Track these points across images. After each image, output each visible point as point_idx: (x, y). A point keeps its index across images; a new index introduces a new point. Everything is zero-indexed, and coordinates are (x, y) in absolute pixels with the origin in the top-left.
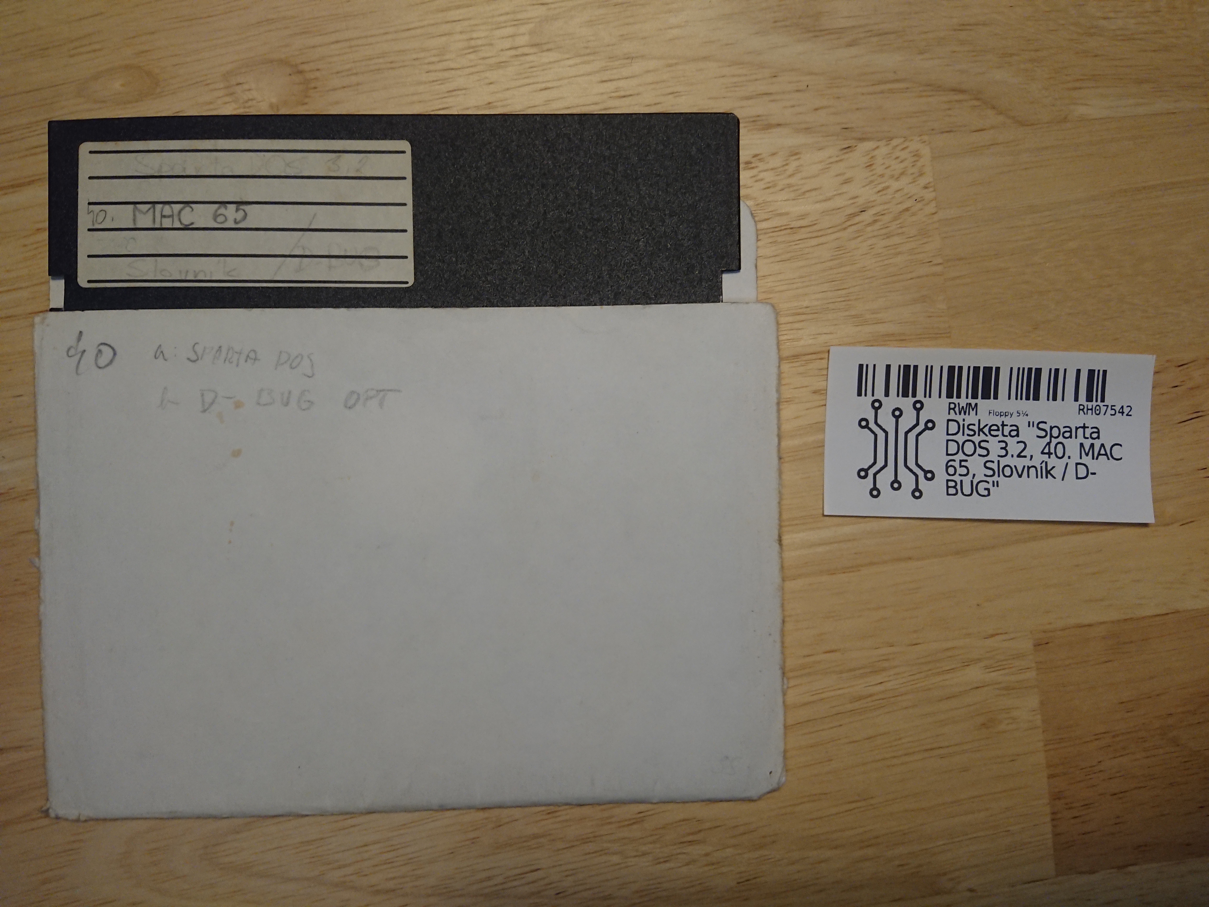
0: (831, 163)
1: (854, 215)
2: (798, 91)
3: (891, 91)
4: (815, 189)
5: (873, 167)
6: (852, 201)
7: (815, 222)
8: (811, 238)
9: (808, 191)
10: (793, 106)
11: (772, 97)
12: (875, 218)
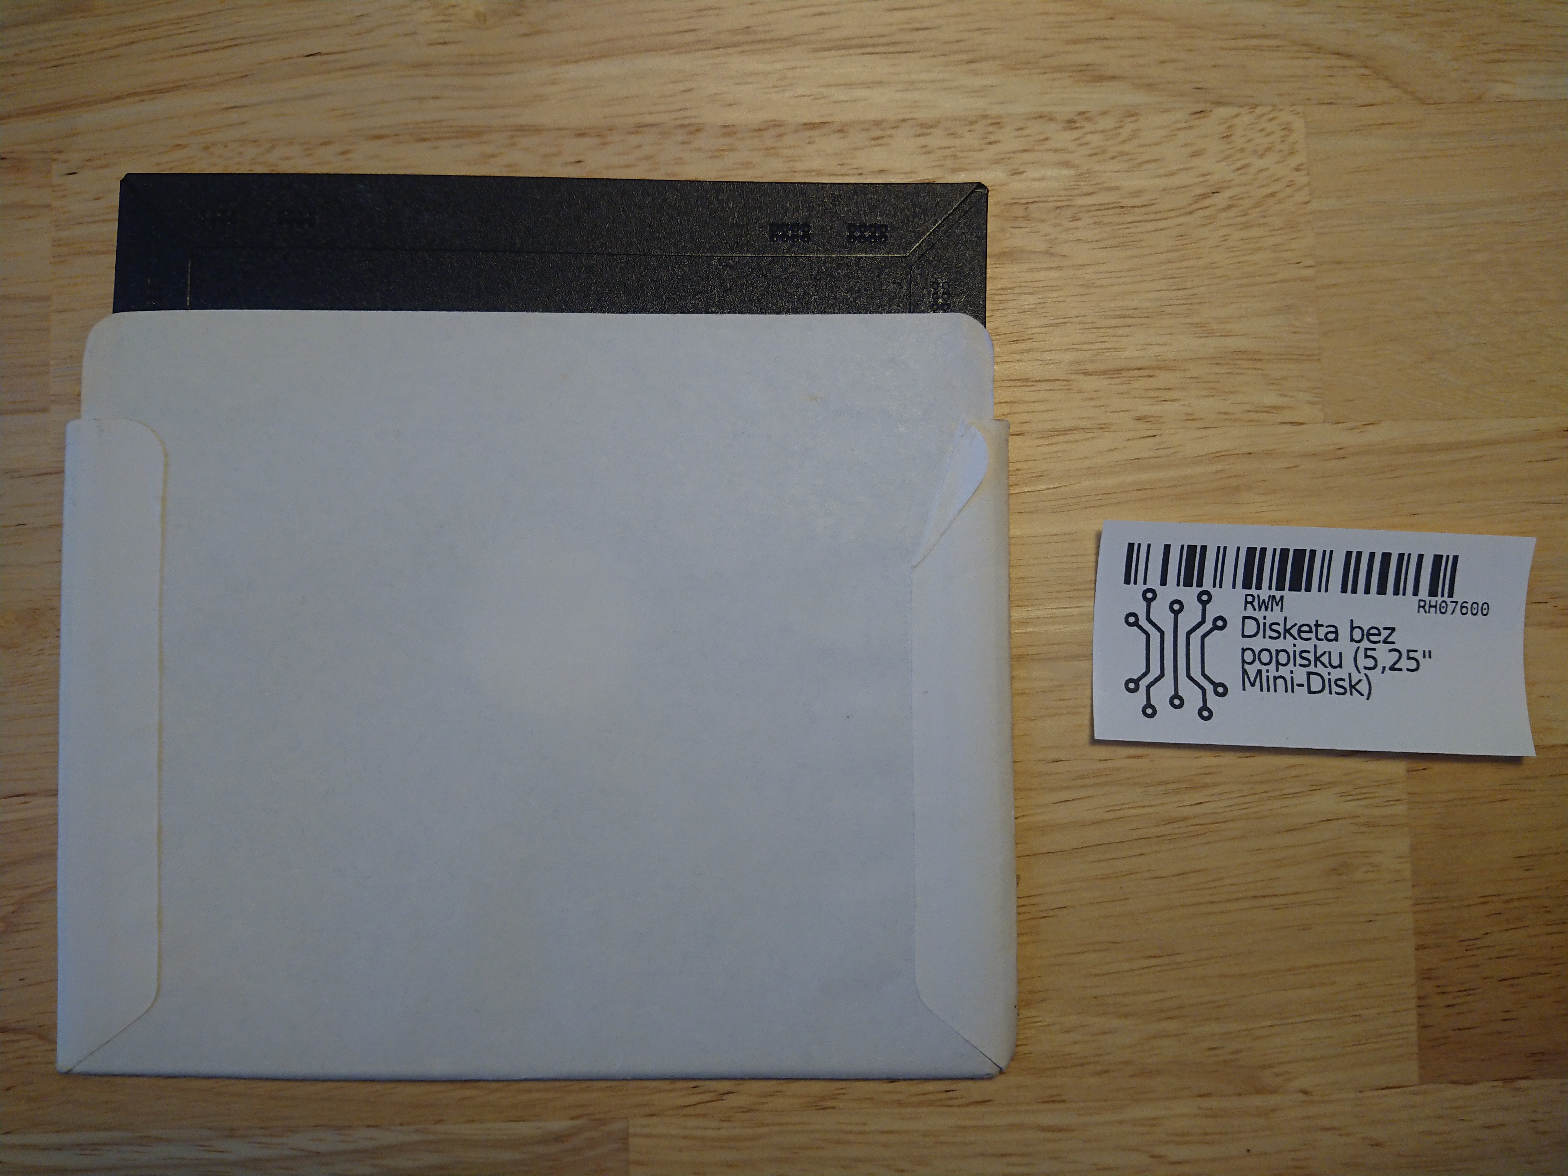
0: (1179, 129)
1: (1205, 196)
2: (1140, 38)
3: (1258, 48)
4: (1155, 160)
5: (1233, 138)
6: (1201, 179)
7: (1153, 202)
8: (1146, 221)
9: (1146, 162)
10: (1132, 56)
11: (1107, 43)
12: (1230, 203)
